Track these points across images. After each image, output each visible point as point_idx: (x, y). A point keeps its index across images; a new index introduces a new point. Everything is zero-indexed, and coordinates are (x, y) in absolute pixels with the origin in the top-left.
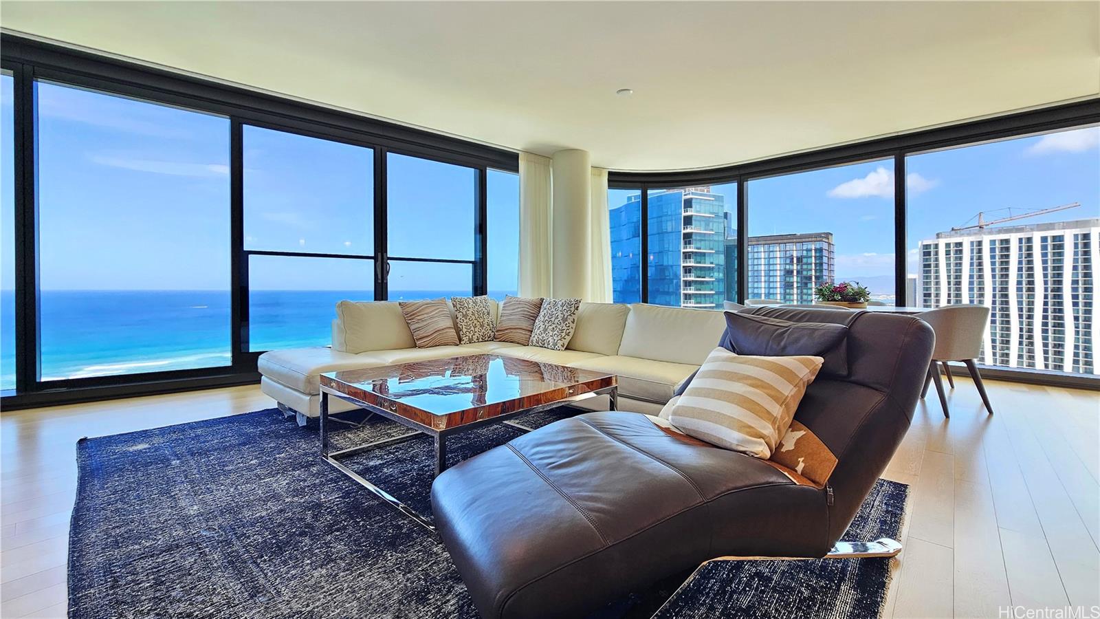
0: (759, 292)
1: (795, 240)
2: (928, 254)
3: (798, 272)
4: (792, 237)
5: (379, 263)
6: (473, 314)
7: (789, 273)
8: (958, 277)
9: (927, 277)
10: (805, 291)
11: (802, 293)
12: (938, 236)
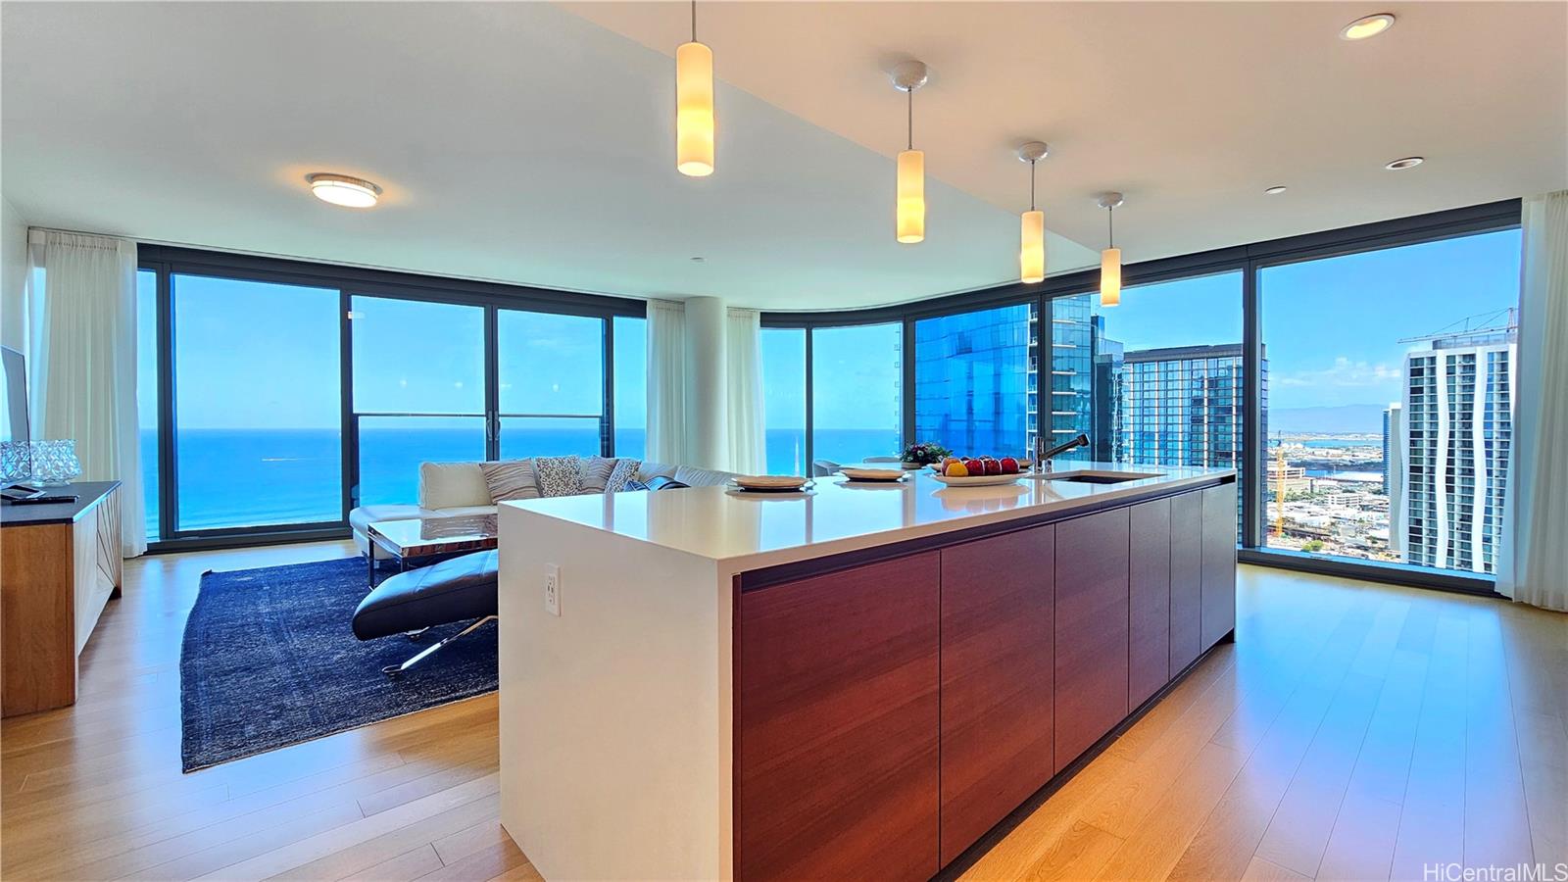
0: (1151, 430)
1: (1206, 355)
2: (1420, 372)
3: (1210, 401)
4: (1203, 350)
5: (490, 420)
6: (557, 474)
7: (1197, 402)
8: (1468, 407)
9: (1416, 408)
10: (1221, 428)
11: (1216, 431)
12: (1436, 345)
